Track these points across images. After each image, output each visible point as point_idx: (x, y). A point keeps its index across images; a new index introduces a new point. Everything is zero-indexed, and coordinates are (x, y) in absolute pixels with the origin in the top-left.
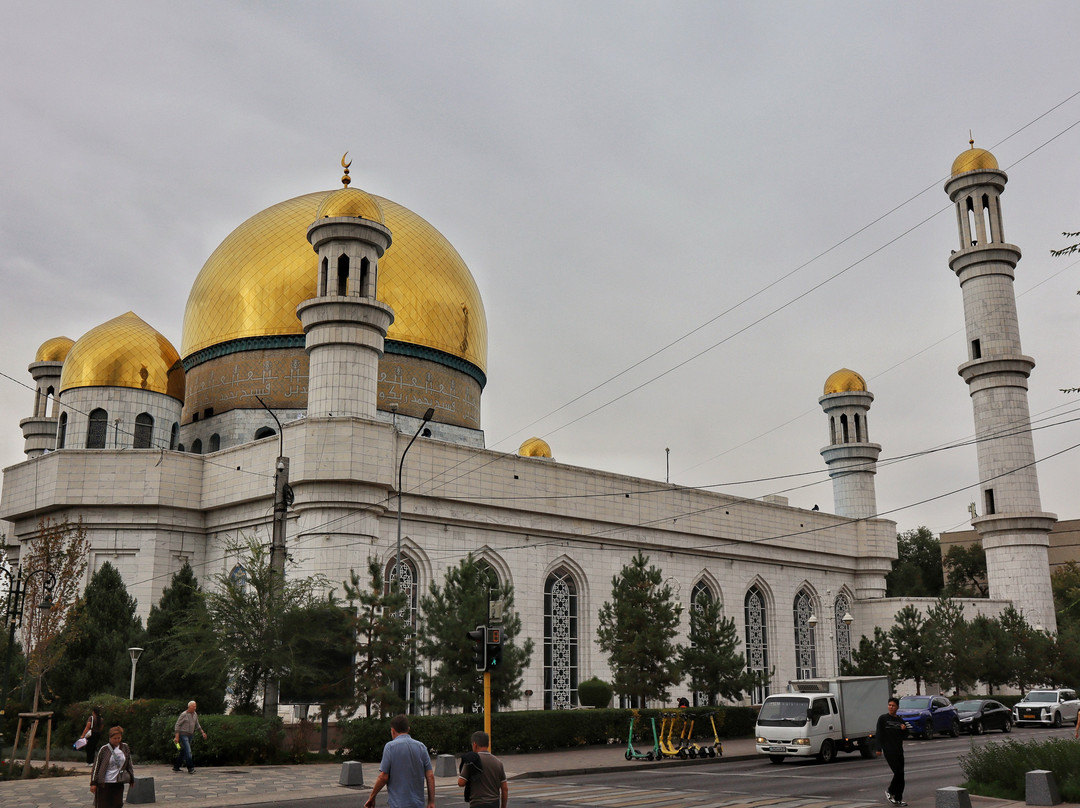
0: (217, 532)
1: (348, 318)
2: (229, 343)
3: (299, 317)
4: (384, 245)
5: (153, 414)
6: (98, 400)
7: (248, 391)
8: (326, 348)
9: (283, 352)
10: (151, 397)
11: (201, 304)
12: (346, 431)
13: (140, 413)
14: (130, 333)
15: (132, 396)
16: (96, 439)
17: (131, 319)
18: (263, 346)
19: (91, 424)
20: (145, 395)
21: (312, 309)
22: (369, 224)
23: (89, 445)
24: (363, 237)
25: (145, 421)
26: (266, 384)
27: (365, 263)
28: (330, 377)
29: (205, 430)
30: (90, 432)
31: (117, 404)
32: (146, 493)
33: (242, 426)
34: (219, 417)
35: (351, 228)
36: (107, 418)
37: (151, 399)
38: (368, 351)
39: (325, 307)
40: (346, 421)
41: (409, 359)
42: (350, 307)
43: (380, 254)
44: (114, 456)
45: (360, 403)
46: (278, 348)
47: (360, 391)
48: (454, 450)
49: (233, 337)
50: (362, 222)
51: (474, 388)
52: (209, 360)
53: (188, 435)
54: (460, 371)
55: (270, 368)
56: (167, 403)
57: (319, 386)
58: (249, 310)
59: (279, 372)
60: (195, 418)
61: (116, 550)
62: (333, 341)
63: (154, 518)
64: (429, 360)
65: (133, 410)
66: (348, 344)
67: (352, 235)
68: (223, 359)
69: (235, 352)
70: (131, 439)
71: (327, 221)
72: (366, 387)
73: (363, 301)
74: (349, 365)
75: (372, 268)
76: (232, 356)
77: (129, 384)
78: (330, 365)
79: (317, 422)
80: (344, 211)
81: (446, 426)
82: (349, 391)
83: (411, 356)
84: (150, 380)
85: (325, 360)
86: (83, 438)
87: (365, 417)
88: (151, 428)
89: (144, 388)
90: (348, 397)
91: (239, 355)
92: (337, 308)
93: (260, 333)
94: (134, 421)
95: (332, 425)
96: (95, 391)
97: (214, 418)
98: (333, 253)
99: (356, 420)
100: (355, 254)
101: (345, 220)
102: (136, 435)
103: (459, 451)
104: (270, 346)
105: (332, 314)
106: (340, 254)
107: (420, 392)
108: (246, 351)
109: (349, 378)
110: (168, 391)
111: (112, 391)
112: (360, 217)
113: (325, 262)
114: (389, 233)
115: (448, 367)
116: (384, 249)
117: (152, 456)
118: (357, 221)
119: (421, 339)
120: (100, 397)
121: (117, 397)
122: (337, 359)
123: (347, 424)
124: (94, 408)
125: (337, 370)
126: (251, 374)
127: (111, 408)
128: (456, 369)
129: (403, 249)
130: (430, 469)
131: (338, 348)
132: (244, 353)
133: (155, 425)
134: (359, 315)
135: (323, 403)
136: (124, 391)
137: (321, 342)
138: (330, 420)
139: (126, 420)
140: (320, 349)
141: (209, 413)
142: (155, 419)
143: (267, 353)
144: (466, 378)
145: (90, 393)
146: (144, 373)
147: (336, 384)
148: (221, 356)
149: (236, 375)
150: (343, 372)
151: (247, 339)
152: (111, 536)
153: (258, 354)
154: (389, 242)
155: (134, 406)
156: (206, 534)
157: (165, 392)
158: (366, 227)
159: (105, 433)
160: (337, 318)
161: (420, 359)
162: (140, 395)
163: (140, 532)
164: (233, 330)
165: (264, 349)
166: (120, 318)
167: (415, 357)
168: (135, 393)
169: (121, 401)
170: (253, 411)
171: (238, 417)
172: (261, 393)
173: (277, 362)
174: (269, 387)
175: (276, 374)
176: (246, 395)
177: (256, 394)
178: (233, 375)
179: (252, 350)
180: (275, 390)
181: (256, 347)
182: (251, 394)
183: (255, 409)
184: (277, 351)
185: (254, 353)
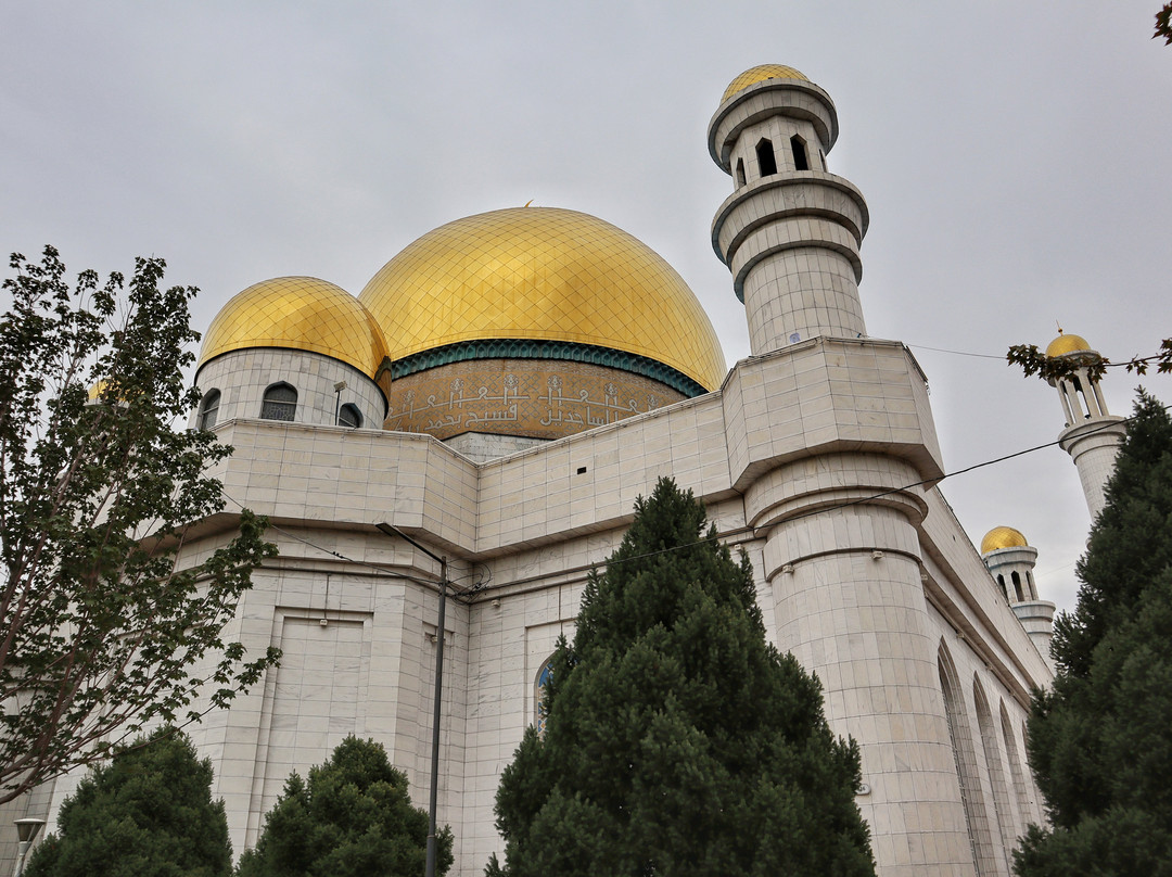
0: (499, 598)
2: (446, 349)
5: (363, 410)
6: (283, 369)
9: (534, 364)
10: (361, 383)
13: (345, 402)
15: (336, 373)
18: (503, 354)
26: (508, 405)
32: (398, 506)
46: (528, 359)
49: (455, 339)
52: (402, 377)
55: (516, 384)
56: (378, 402)
59: (530, 391)
61: (325, 611)
63: (405, 556)
68: (430, 373)
69: (455, 362)
76: (449, 367)
77: (334, 353)
91: (463, 365)
94: (338, 412)
104: (514, 355)
108: (474, 359)
111: (306, 359)
120: (286, 366)
121: (315, 369)
124: (274, 380)
126: (483, 391)
127: (304, 384)
132: (471, 364)
143: (510, 364)
145: (269, 358)
148: (427, 369)
149: (457, 393)
152: (319, 583)
153: (495, 364)
156: (471, 600)
162: (348, 375)
163: (374, 581)
165: (505, 359)
168: (341, 369)
170: (497, 438)
171: (474, 444)
172: (503, 417)
173: (526, 377)
174: (514, 410)
175: (526, 393)
176: (477, 420)
177: (494, 419)
178: (452, 394)
179: (485, 359)
180: (526, 414)
181: (493, 355)
182: (486, 419)
183: (500, 435)
184: (526, 362)
185: (488, 363)
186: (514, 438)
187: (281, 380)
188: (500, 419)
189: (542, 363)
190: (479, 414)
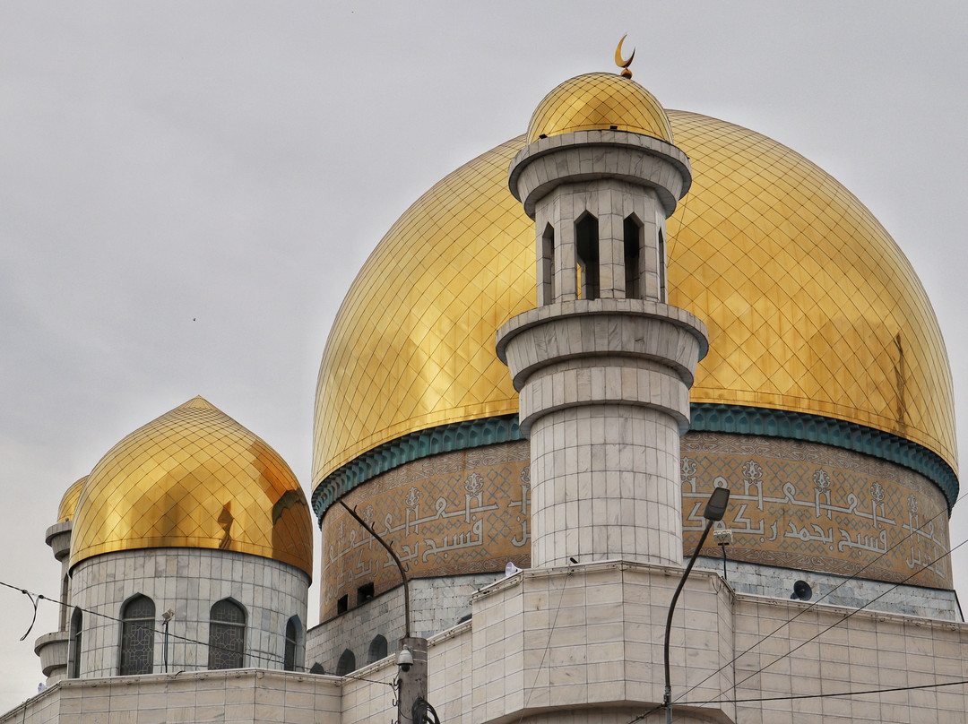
1: (602, 346)
2: (397, 443)
3: (504, 360)
4: (674, 186)
5: (245, 599)
6: (137, 577)
7: (438, 540)
8: (559, 418)
9: (503, 452)
10: (238, 565)
11: (341, 371)
12: (608, 593)
13: (217, 598)
14: (194, 438)
15: (199, 566)
16: (134, 658)
17: (199, 411)
18: (462, 444)
19: (124, 627)
20: (227, 562)
21: (525, 336)
22: (633, 141)
23: (122, 670)
24: (623, 171)
25: (228, 614)
26: (472, 522)
27: (633, 228)
28: (572, 480)
29: (361, 629)
30: (123, 645)
31: (172, 583)
33: (427, 615)
34: (384, 599)
35: (598, 153)
36: (154, 615)
37: (239, 569)
38: (653, 417)
39: (551, 327)
40: (610, 570)
41: (775, 444)
42: (604, 323)
43: (668, 207)
44: (162, 689)
45: (641, 532)
46: (493, 445)
47: (640, 505)
48: (868, 627)
49: (403, 430)
50: (619, 138)
51: (930, 501)
52: (360, 484)
53: (330, 645)
54: (893, 463)
55: (480, 488)
56: (271, 575)
57: (550, 501)
58: (432, 370)
59: (500, 494)
60: (342, 607)
62: (572, 399)
64: (818, 443)
65: (204, 594)
66: (605, 404)
67: (599, 169)
68: (388, 479)
69: (409, 462)
70: (203, 653)
71: (544, 146)
72: (652, 496)
73: (634, 306)
74: (612, 450)
75: (649, 237)
76: (403, 471)
77: (193, 541)
78: (571, 453)
79: (548, 578)
80: (581, 120)
81: (867, 585)
82: (614, 508)
83: (778, 438)
84: (237, 532)
85: (559, 444)
86: (110, 658)
87: (654, 562)
88: (243, 629)
89: (226, 549)
90: (612, 521)
91: (417, 466)
92: (575, 328)
93: (457, 416)
94: (206, 616)
95: (579, 583)
96: (131, 560)
97: (375, 603)
98: (563, 213)
99: (631, 568)
100: (609, 208)
101: (581, 139)
102: (212, 645)
103: (880, 628)
104: (476, 442)
105: (567, 341)
106: (579, 212)
107: (803, 515)
108: (430, 456)
109: (613, 478)
110: (275, 549)
111: (161, 559)
112: (614, 129)
113: (549, 234)
114: (681, 158)
115: (863, 455)
116: (677, 196)
117: (235, 684)
118: (608, 137)
119: (797, 399)
120: (139, 573)
121: (172, 569)
122: (585, 439)
123: (609, 578)
124: (128, 594)
125: (585, 465)
126: (441, 504)
127: (160, 594)
128: (882, 460)
129: (745, 211)
130: (814, 670)
131: (584, 415)
132: (426, 463)
133: (250, 624)
134: (623, 338)
135: (561, 537)
136: (184, 557)
137: (548, 405)
138: (573, 573)
139: (192, 615)
140: (548, 422)
141: (367, 593)
142: (249, 609)
143: (472, 457)
144: (907, 480)
145: (120, 566)
146: (226, 518)
147: (586, 493)
148: (383, 474)
149: (412, 510)
150: (598, 465)
151: (429, 432)
153: (453, 461)
154: (686, 179)
155: (205, 584)
157: (269, 554)
158: (628, 148)
159: (152, 645)
160: (577, 348)
161: (799, 441)
162: (216, 562)
164: (401, 418)
165: (466, 450)
166: (177, 411)
167: (787, 439)
168: (205, 559)
169: (179, 577)
170: (448, 581)
171: (419, 597)
172: (465, 542)
173: (492, 475)
174: (479, 529)
175: (493, 500)
176: (435, 550)
177: (456, 546)
178: (408, 511)
179: (442, 454)
180: (493, 532)
181: (449, 447)
182: (446, 548)
183: (452, 576)
184: (492, 451)
185: (445, 459)
186: (470, 578)
187: (136, 592)
188: (462, 545)
189: (513, 448)
190: (437, 540)
